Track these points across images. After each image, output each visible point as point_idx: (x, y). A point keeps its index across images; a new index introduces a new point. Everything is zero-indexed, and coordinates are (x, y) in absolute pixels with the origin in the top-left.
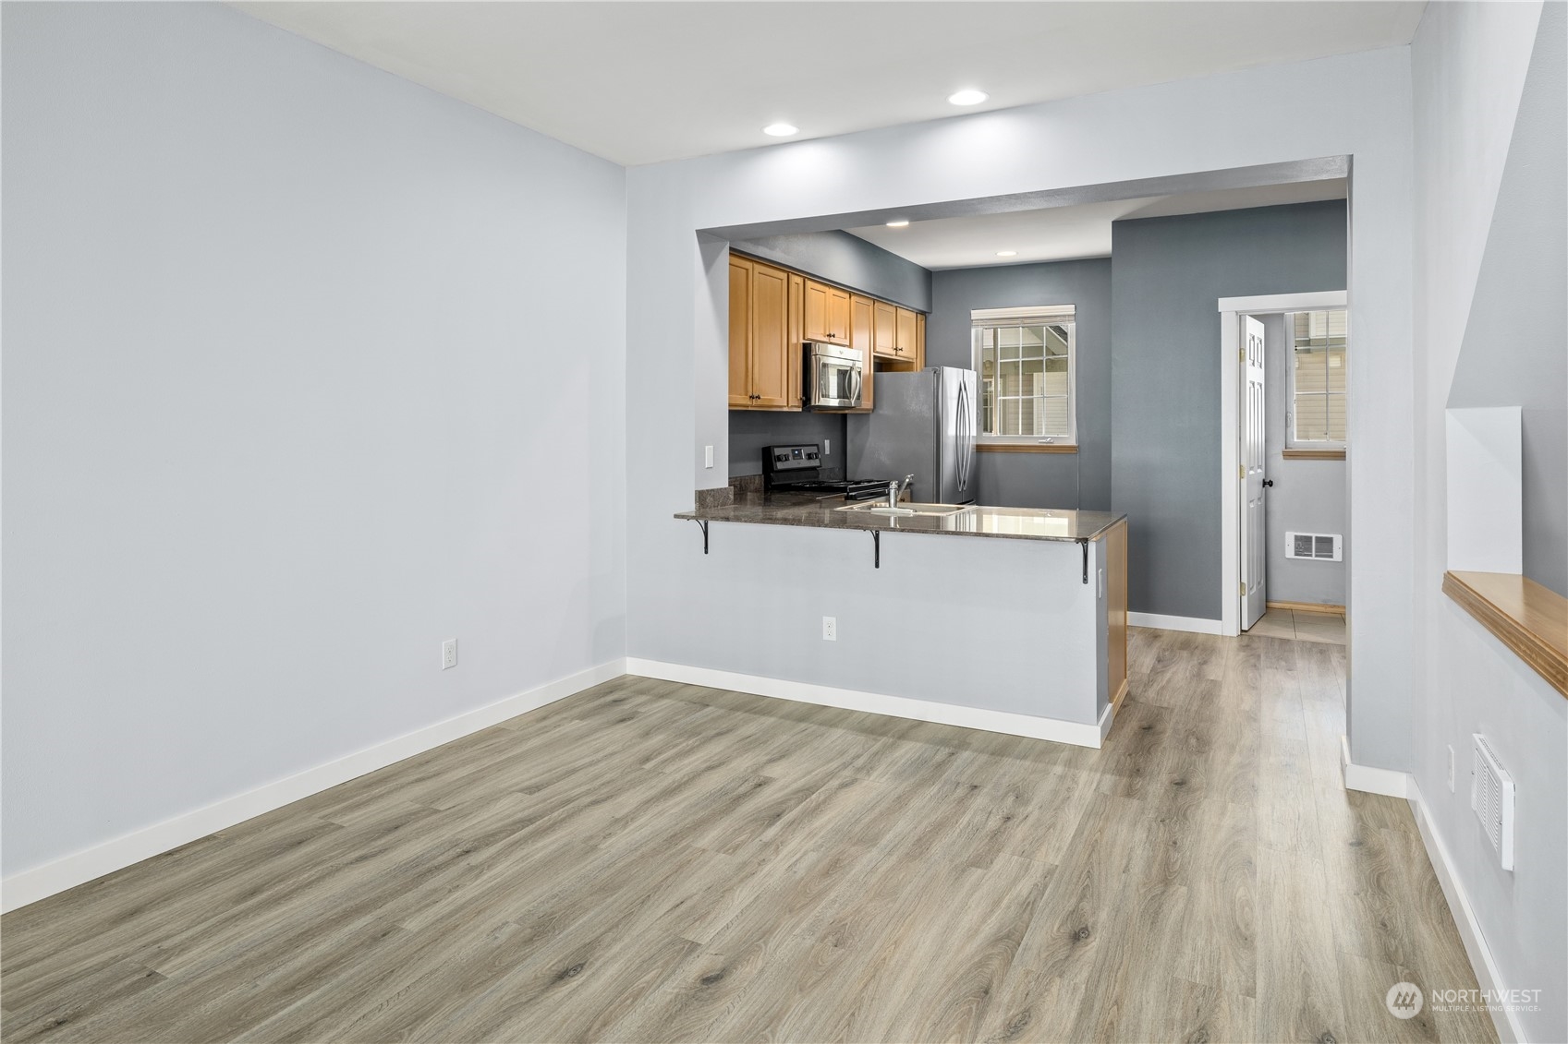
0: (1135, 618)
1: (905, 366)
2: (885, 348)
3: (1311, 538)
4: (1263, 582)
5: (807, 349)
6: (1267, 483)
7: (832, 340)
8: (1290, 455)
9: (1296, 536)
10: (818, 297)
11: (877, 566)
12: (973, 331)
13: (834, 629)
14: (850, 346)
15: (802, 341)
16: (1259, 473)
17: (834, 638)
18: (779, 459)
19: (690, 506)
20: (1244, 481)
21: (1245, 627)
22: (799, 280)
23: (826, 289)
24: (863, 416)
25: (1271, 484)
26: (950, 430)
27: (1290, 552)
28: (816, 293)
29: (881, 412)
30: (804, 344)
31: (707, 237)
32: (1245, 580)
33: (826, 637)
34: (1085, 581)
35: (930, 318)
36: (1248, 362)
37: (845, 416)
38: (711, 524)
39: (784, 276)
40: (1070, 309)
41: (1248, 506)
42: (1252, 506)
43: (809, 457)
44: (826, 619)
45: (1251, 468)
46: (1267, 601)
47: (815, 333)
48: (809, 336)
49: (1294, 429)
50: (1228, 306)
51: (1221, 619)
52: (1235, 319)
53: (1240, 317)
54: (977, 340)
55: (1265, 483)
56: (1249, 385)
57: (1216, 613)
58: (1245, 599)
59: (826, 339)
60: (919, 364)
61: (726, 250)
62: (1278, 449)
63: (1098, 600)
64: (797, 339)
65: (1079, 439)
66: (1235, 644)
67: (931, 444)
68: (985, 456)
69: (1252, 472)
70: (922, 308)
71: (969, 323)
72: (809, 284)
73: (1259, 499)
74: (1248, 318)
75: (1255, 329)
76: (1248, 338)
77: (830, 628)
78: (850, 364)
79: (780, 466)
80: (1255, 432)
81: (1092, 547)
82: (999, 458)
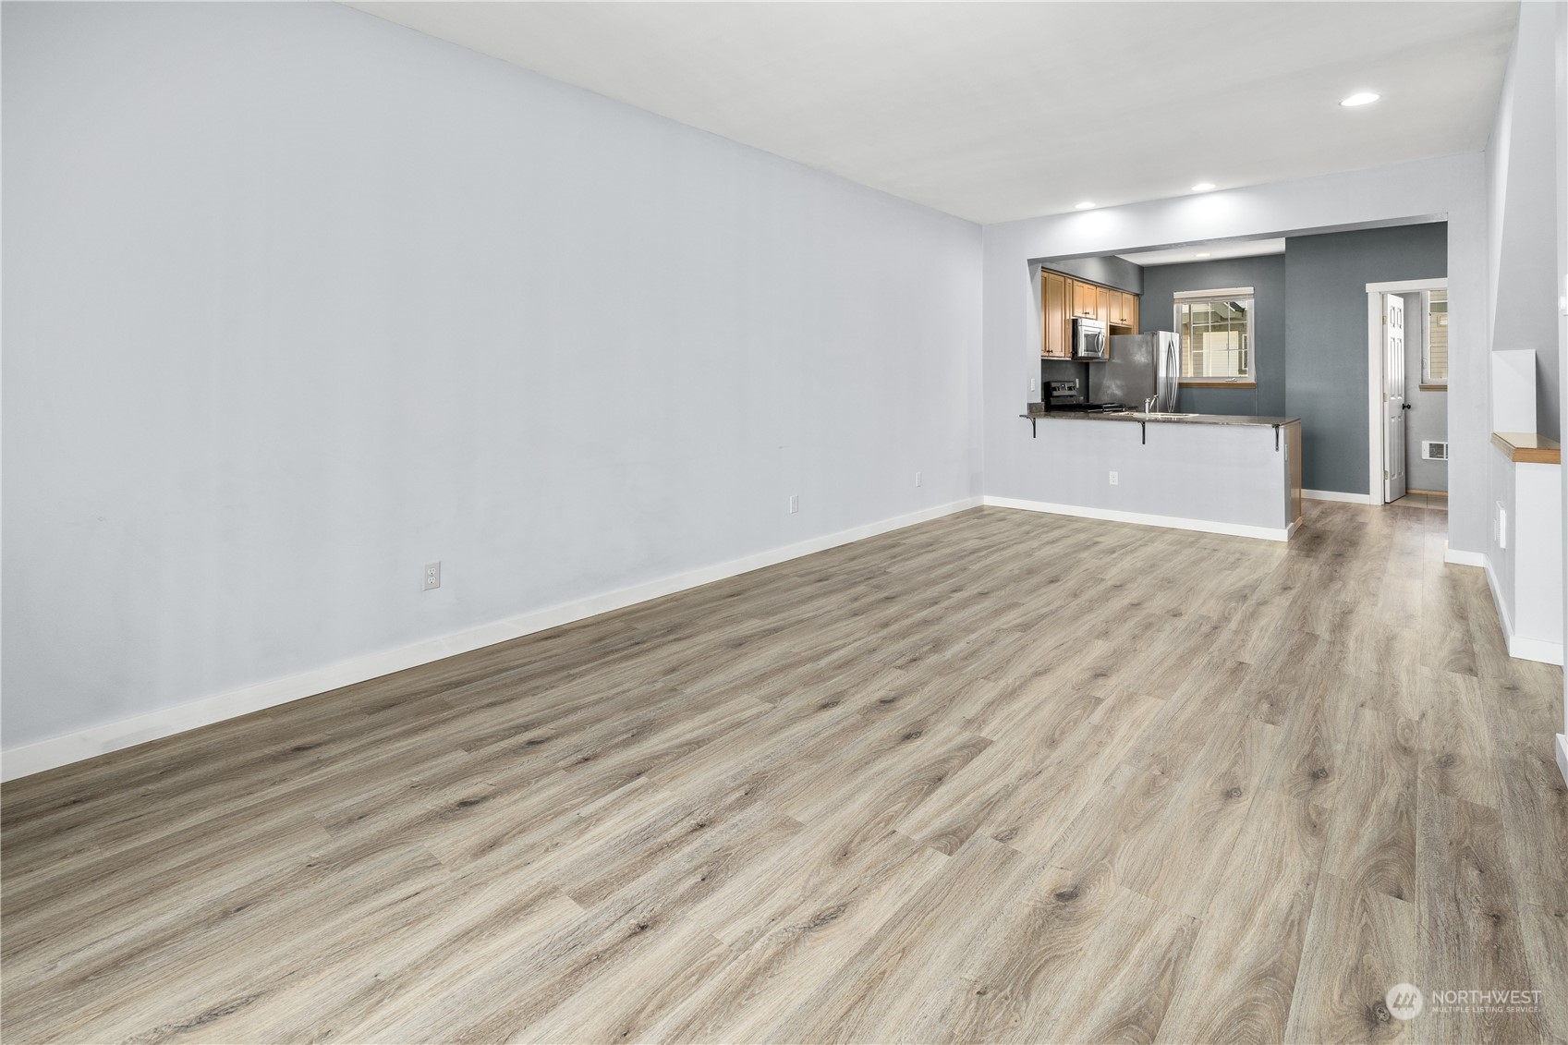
0: (1306, 493)
1: (1126, 331)
2: (1116, 320)
3: (1442, 445)
4: (1403, 473)
5: (1075, 322)
6: (1406, 407)
7: (1087, 316)
8: (1424, 388)
9: (1431, 444)
10: (1081, 289)
11: (1144, 443)
12: (1175, 306)
13: (1117, 478)
14: (1096, 319)
15: (1072, 318)
16: (1401, 400)
17: (1116, 483)
18: (1055, 389)
19: (1025, 412)
20: (1386, 404)
21: (1388, 500)
22: (1070, 281)
23: (1084, 285)
24: (1101, 364)
25: (1409, 407)
26: (1162, 374)
27: (1426, 455)
28: (1079, 287)
29: (1114, 361)
30: (1073, 320)
31: (1032, 262)
32: (1387, 469)
33: (1111, 483)
34: (1277, 449)
35: (1143, 298)
36: (1389, 325)
37: (1087, 364)
38: (1038, 421)
39: (1062, 279)
40: (1250, 290)
41: (1390, 422)
42: (1393, 420)
43: (1070, 389)
44: (1111, 473)
45: (1393, 396)
46: (1407, 488)
47: (1078, 313)
48: (1076, 314)
49: (1428, 370)
50: (1372, 289)
51: (1368, 494)
52: (1379, 297)
53: (1383, 296)
54: (1177, 312)
55: (1404, 407)
56: (1389, 340)
57: (1367, 492)
58: (1388, 482)
59: (1084, 316)
60: (1135, 329)
61: (1040, 268)
62: (1415, 384)
63: (1285, 461)
64: (1069, 317)
65: (1257, 378)
66: (1379, 508)
67: (1152, 381)
68: (1184, 390)
69: (1392, 398)
70: (1138, 292)
71: (1172, 301)
72: (1076, 283)
73: (1399, 417)
74: (1389, 295)
75: (1396, 303)
76: (1389, 308)
77: (1114, 478)
78: (1098, 330)
79: (1055, 393)
80: (1396, 373)
81: (1281, 431)
82: (1195, 392)
